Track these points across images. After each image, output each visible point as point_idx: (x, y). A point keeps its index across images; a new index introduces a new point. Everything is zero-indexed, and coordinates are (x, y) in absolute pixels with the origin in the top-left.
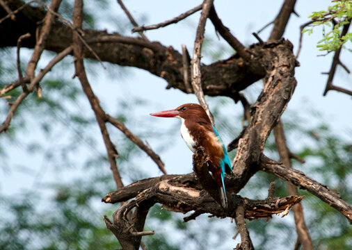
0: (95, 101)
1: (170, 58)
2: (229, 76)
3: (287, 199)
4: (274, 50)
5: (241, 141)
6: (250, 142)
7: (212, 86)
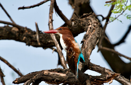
3: (112, 75)
4: (88, 18)
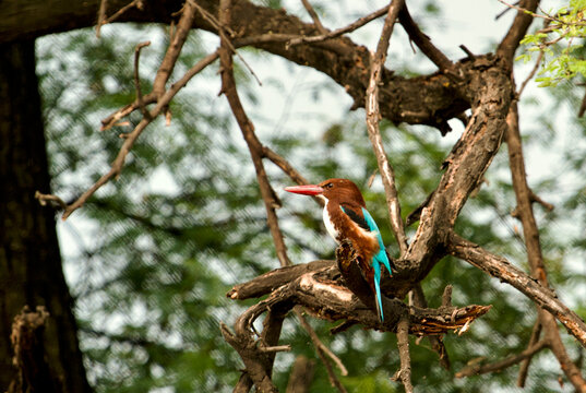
0: (248, 128)
1: (360, 65)
2: (431, 100)
3: (467, 309)
4: (484, 75)
5: (425, 212)
6: (435, 215)
7: (409, 113)
